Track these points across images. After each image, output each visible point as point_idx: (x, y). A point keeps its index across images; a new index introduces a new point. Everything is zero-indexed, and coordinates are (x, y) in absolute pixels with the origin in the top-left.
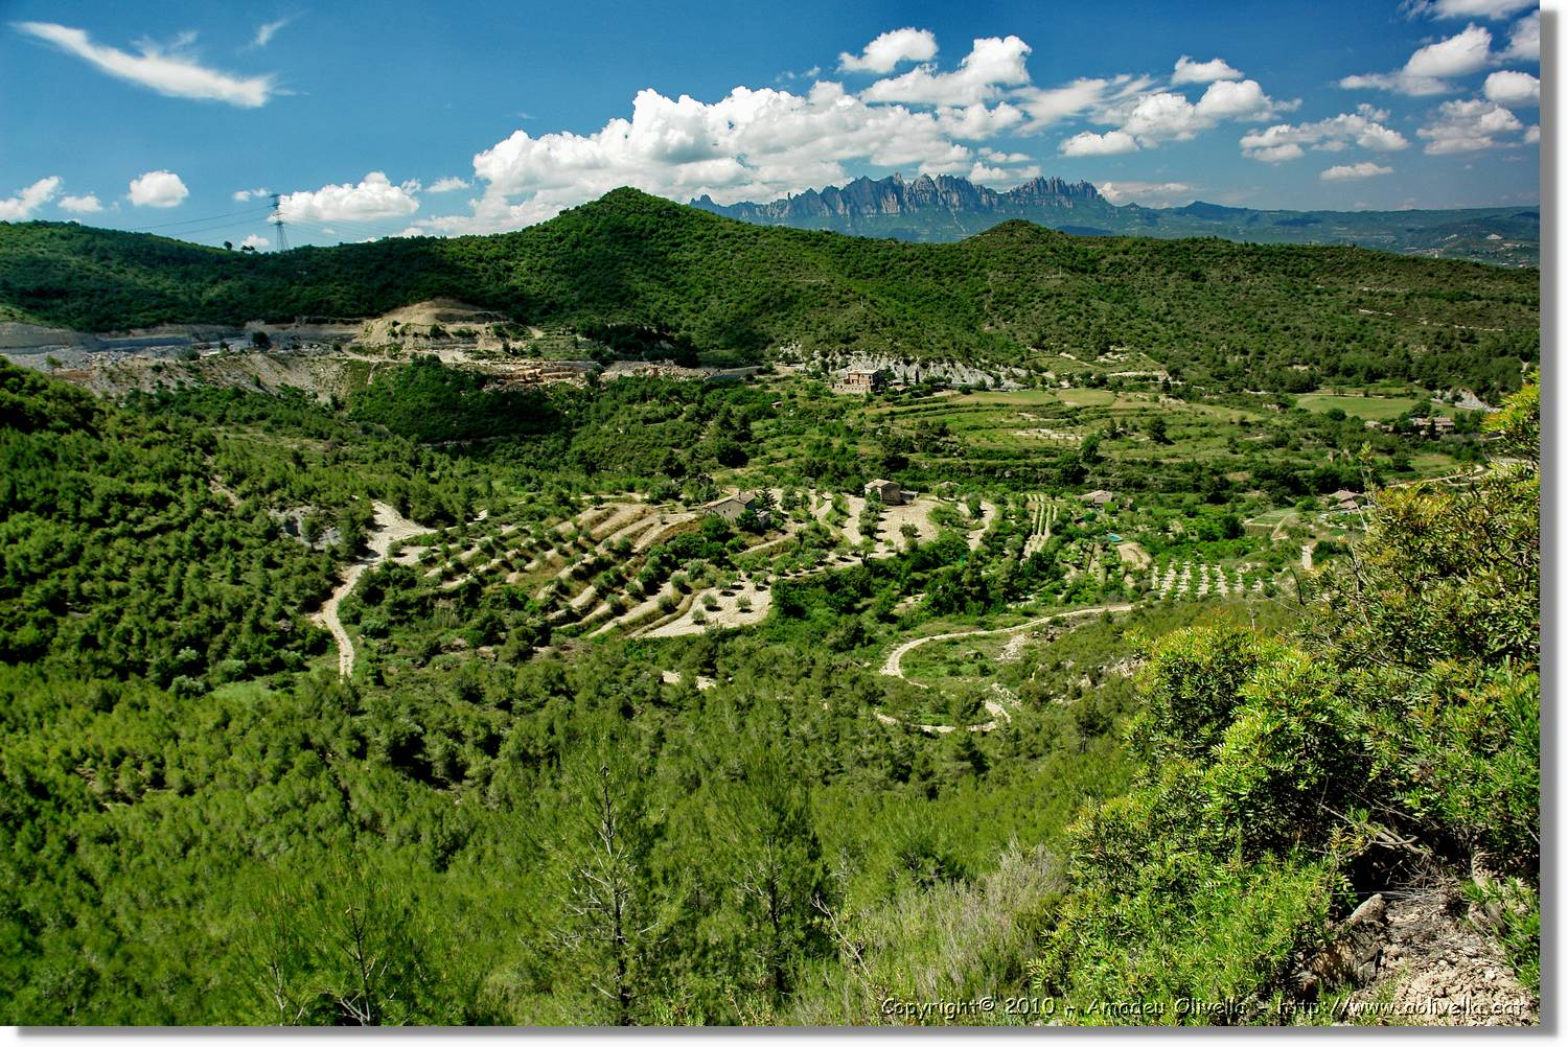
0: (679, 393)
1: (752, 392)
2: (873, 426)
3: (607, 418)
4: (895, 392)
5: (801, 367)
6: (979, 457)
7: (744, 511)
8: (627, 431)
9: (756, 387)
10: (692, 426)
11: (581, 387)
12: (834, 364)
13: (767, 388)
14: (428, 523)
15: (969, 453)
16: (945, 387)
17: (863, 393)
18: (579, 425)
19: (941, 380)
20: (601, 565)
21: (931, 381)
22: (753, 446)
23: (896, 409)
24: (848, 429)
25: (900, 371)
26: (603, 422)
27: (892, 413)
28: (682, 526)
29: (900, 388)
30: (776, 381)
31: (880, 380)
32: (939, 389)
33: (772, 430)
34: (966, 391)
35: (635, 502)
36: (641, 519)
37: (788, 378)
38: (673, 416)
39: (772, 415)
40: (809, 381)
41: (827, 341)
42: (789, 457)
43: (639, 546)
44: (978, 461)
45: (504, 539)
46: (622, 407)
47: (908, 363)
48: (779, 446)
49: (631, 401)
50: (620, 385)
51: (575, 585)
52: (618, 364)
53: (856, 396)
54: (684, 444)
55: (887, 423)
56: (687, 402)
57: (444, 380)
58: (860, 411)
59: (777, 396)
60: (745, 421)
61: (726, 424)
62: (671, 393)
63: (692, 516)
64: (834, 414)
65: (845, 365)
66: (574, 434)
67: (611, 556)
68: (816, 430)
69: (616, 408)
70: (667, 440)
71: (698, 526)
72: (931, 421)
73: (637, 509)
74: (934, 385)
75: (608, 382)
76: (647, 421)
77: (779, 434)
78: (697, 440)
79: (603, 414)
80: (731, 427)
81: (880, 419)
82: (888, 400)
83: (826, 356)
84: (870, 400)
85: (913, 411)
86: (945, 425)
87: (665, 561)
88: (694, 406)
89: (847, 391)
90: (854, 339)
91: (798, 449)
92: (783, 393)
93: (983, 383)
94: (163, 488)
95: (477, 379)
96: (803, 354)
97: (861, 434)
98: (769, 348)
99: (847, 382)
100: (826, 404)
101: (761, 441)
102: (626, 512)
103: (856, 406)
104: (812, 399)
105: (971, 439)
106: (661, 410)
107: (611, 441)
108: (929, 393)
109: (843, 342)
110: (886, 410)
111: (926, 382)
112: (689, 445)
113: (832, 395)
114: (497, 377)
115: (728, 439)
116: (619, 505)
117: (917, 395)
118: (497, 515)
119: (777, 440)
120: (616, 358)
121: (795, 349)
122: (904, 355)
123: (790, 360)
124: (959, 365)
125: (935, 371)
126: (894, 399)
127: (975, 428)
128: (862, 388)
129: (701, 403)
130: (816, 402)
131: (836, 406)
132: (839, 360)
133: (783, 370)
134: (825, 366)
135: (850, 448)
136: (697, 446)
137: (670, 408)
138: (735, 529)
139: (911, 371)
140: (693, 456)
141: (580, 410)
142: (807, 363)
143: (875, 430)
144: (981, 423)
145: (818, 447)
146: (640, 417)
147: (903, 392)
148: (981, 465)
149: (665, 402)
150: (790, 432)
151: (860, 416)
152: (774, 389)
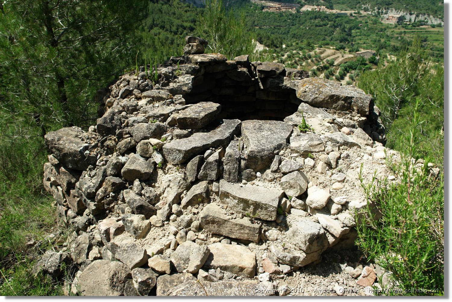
0: (327, 18)
1: (352, 20)
2: (397, 36)
3: (302, 24)
4: (406, 24)
5: (370, 13)
6: (438, 51)
7: (372, 56)
8: (309, 29)
9: (353, 18)
10: (332, 29)
11: (294, 12)
12: (382, 12)
13: (357, 19)
15: (434, 49)
16: (424, 24)
17: (393, 24)
18: (293, 25)
19: (423, 21)
20: (325, 68)
21: (420, 21)
22: (352, 38)
23: (406, 31)
24: (387, 36)
25: (408, 17)
27: (405, 32)
28: (349, 58)
29: (408, 23)
30: (361, 17)
31: (401, 19)
32: (422, 25)
33: (358, 34)
34: (433, 26)
37: (365, 16)
38: (325, 25)
39: (358, 29)
40: (373, 18)
41: (381, 4)
42: (364, 43)
46: (308, 21)
47: (411, 14)
48: (360, 39)
49: (311, 19)
50: (307, 13)
51: (318, 73)
52: (306, 6)
53: (391, 25)
54: (328, 35)
55: (403, 35)
56: (330, 21)
57: (251, 6)
58: (392, 30)
59: (361, 22)
60: (350, 29)
61: (343, 30)
62: (325, 17)
63: (351, 56)
64: (382, 30)
65: (386, 13)
66: (291, 28)
67: (328, 65)
68: (374, 35)
69: (306, 21)
70: (323, 33)
71: (355, 59)
72: (421, 35)
74: (421, 23)
75: (303, 12)
76: (316, 26)
77: (360, 35)
78: (333, 34)
79: (301, 22)
80: (345, 31)
81: (401, 33)
82: (403, 27)
83: (379, 9)
84: (396, 26)
85: (412, 32)
86: (427, 37)
88: (333, 22)
89: (387, 23)
90: (391, 4)
91: (367, 41)
92: (363, 21)
93: (440, 24)
95: (261, 7)
96: (371, 8)
97: (392, 38)
98: (358, 5)
99: (388, 19)
100: (379, 27)
101: (354, 37)
103: (391, 28)
104: (374, 24)
105: (436, 44)
106: (322, 23)
107: (304, 31)
108: (418, 26)
109: (386, 5)
110: (403, 30)
111: (418, 21)
112: (330, 36)
113: (381, 23)
114: (268, 7)
115: (344, 35)
117: (414, 26)
119: (360, 37)
120: (305, 4)
121: (368, 6)
122: (410, 11)
123: (366, 10)
124: (431, 16)
125: (421, 18)
126: (405, 26)
127: (437, 40)
128: (393, 22)
129: (335, 22)
130: (375, 25)
131: (383, 27)
132: (384, 11)
133: (363, 13)
134: (379, 13)
135: (388, 42)
136: (333, 36)
137: (324, 22)
139: (413, 17)
140: (332, 40)
141: (293, 20)
142: (372, 12)
143: (398, 37)
144: (439, 38)
145: (375, 41)
146: (314, 24)
148: (439, 54)
149: (323, 20)
150: (365, 35)
151: (392, 32)
152: (360, 19)
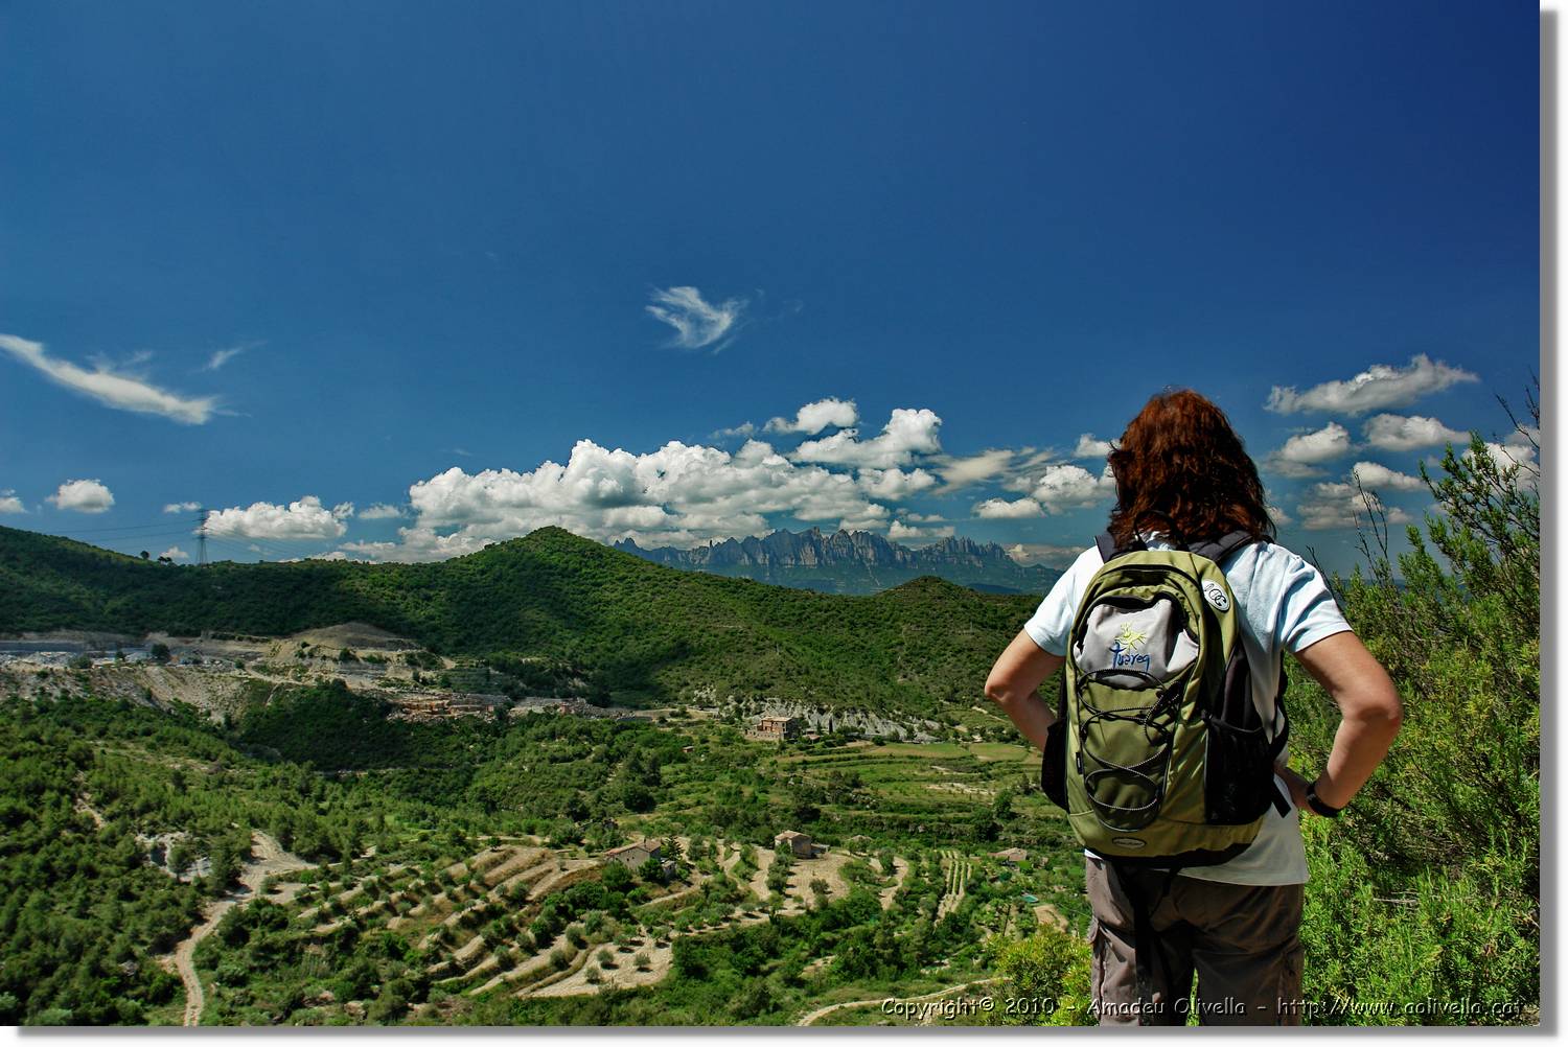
0: (589, 733)
1: (664, 735)
2: (785, 775)
3: (513, 754)
4: (809, 741)
5: (715, 712)
6: (892, 811)
7: (648, 859)
8: (532, 769)
9: (668, 730)
10: (600, 767)
11: (488, 721)
12: (748, 710)
13: (679, 731)
14: (310, 857)
15: (881, 806)
16: (859, 738)
17: (776, 740)
18: (483, 760)
19: (854, 730)
20: (493, 913)
21: (844, 731)
22: (661, 791)
23: (809, 758)
24: (760, 778)
25: (814, 720)
26: (508, 759)
27: (805, 762)
28: (582, 873)
29: (813, 737)
30: (689, 724)
31: (794, 728)
32: (852, 739)
33: (682, 775)
34: (880, 742)
35: (535, 845)
36: (539, 863)
37: (701, 722)
38: (580, 756)
39: (683, 760)
40: (722, 726)
41: (743, 687)
42: (698, 803)
43: (534, 894)
44: (890, 815)
45: (391, 879)
46: (530, 744)
47: (822, 712)
48: (688, 792)
49: (539, 739)
50: (532, 720)
51: (462, 934)
52: (529, 700)
53: (769, 743)
54: (590, 786)
55: (800, 771)
56: (597, 742)
57: (348, 706)
58: (772, 759)
59: (689, 741)
60: (655, 765)
61: (635, 767)
62: (580, 732)
63: (593, 863)
64: (748, 761)
65: (759, 712)
66: (476, 769)
67: (504, 903)
68: (727, 777)
69: (523, 745)
70: (573, 781)
71: (599, 875)
72: (844, 771)
73: (536, 852)
74: (848, 735)
75: (517, 718)
76: (554, 760)
77: (689, 780)
78: (604, 782)
79: (509, 750)
80: (640, 770)
81: (792, 768)
82: (801, 749)
83: (740, 702)
84: (783, 748)
85: (825, 761)
86: (857, 775)
87: (562, 911)
88: (603, 746)
89: (760, 738)
90: (769, 686)
91: (707, 796)
92: (695, 738)
93: (896, 734)
94: (22, 804)
95: (381, 707)
96: (717, 699)
97: (772, 783)
98: (683, 691)
99: (761, 729)
100: (738, 751)
101: (670, 786)
102: (524, 855)
103: (769, 754)
104: (724, 745)
105: (884, 791)
106: (570, 750)
107: (514, 779)
108: (842, 743)
109: (757, 688)
110: (798, 759)
111: (839, 731)
112: (596, 787)
113: (744, 742)
114: (404, 706)
115: (637, 783)
116: (517, 848)
117: (831, 745)
118: (386, 852)
119: (687, 786)
120: (527, 694)
121: (709, 693)
122: (818, 703)
123: (705, 704)
124: (872, 715)
125: (848, 721)
126: (807, 748)
127: (888, 780)
128: (775, 736)
129: (610, 744)
130: (727, 748)
131: (748, 753)
132: (753, 706)
133: (696, 713)
134: (739, 711)
135: (761, 797)
136: (604, 788)
137: (578, 748)
138: (637, 879)
139: (825, 720)
140: (599, 800)
141: (486, 744)
142: (721, 708)
143: (787, 779)
144: (894, 775)
145: (729, 795)
146: (547, 755)
147: (816, 741)
148: (894, 819)
149: (574, 741)
150: (700, 778)
151: (772, 764)
152: (687, 732)
